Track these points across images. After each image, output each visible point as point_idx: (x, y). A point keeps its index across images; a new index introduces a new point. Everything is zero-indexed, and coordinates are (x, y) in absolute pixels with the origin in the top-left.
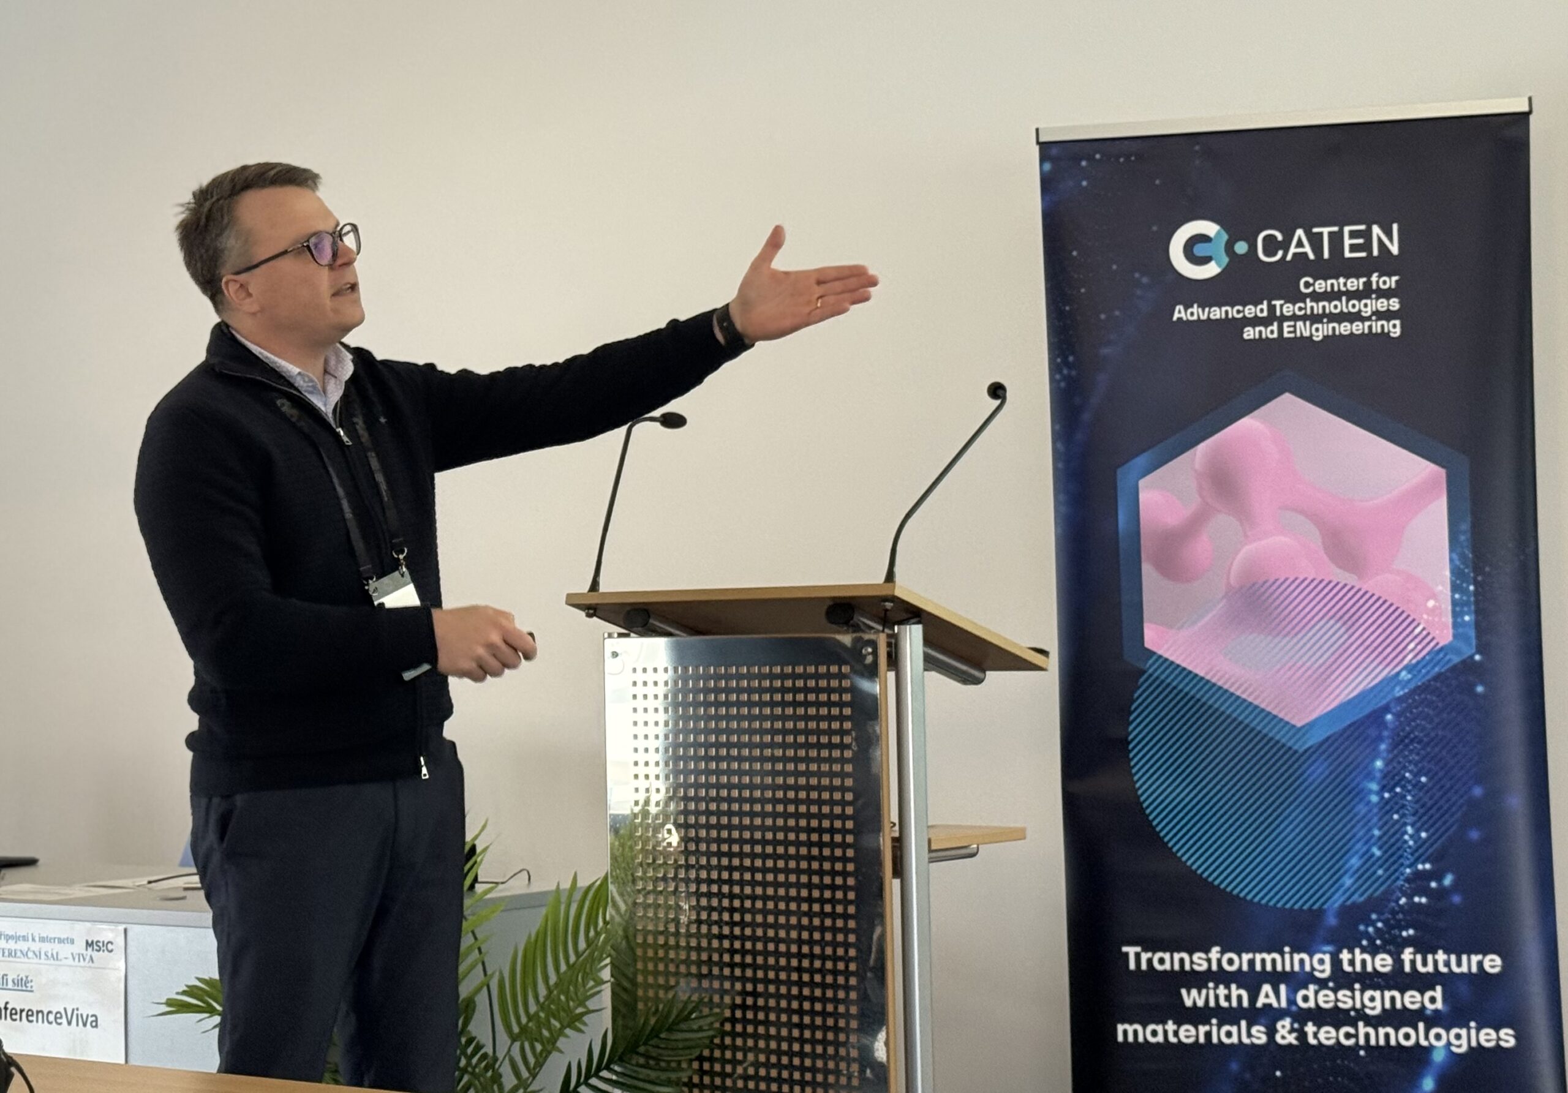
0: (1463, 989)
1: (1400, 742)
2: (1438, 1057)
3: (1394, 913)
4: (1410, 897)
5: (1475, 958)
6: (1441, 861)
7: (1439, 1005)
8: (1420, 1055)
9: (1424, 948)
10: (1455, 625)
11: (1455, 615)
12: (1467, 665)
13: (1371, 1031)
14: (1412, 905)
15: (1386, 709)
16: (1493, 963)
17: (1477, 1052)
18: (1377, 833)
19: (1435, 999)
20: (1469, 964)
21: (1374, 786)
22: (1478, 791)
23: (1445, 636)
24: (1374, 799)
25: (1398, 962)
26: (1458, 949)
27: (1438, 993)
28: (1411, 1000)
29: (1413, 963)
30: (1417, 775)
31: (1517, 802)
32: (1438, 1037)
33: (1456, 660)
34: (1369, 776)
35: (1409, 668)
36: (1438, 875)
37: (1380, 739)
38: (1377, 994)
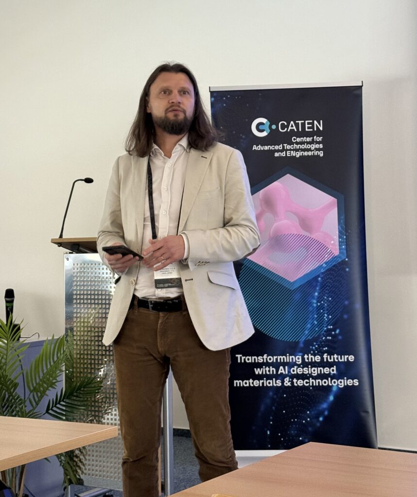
0: (342, 367)
1: (323, 287)
2: (335, 389)
3: (321, 342)
4: (326, 337)
5: (346, 357)
6: (336, 325)
7: (335, 372)
8: (329, 388)
9: (330, 354)
10: (340, 249)
11: (340, 246)
12: (343, 263)
13: (314, 381)
14: (327, 340)
15: (318, 276)
16: (351, 358)
17: (347, 387)
18: (316, 316)
19: (334, 370)
20: (344, 358)
21: (315, 301)
22: (346, 303)
23: (336, 252)
24: (315, 305)
25: (322, 358)
26: (341, 354)
27: (335, 368)
28: (326, 370)
29: (327, 358)
30: (328, 297)
31: (358, 306)
32: (335, 382)
33: (340, 260)
34: (313, 298)
35: (326, 263)
36: (334, 330)
37: (316, 286)
38: (316, 369)
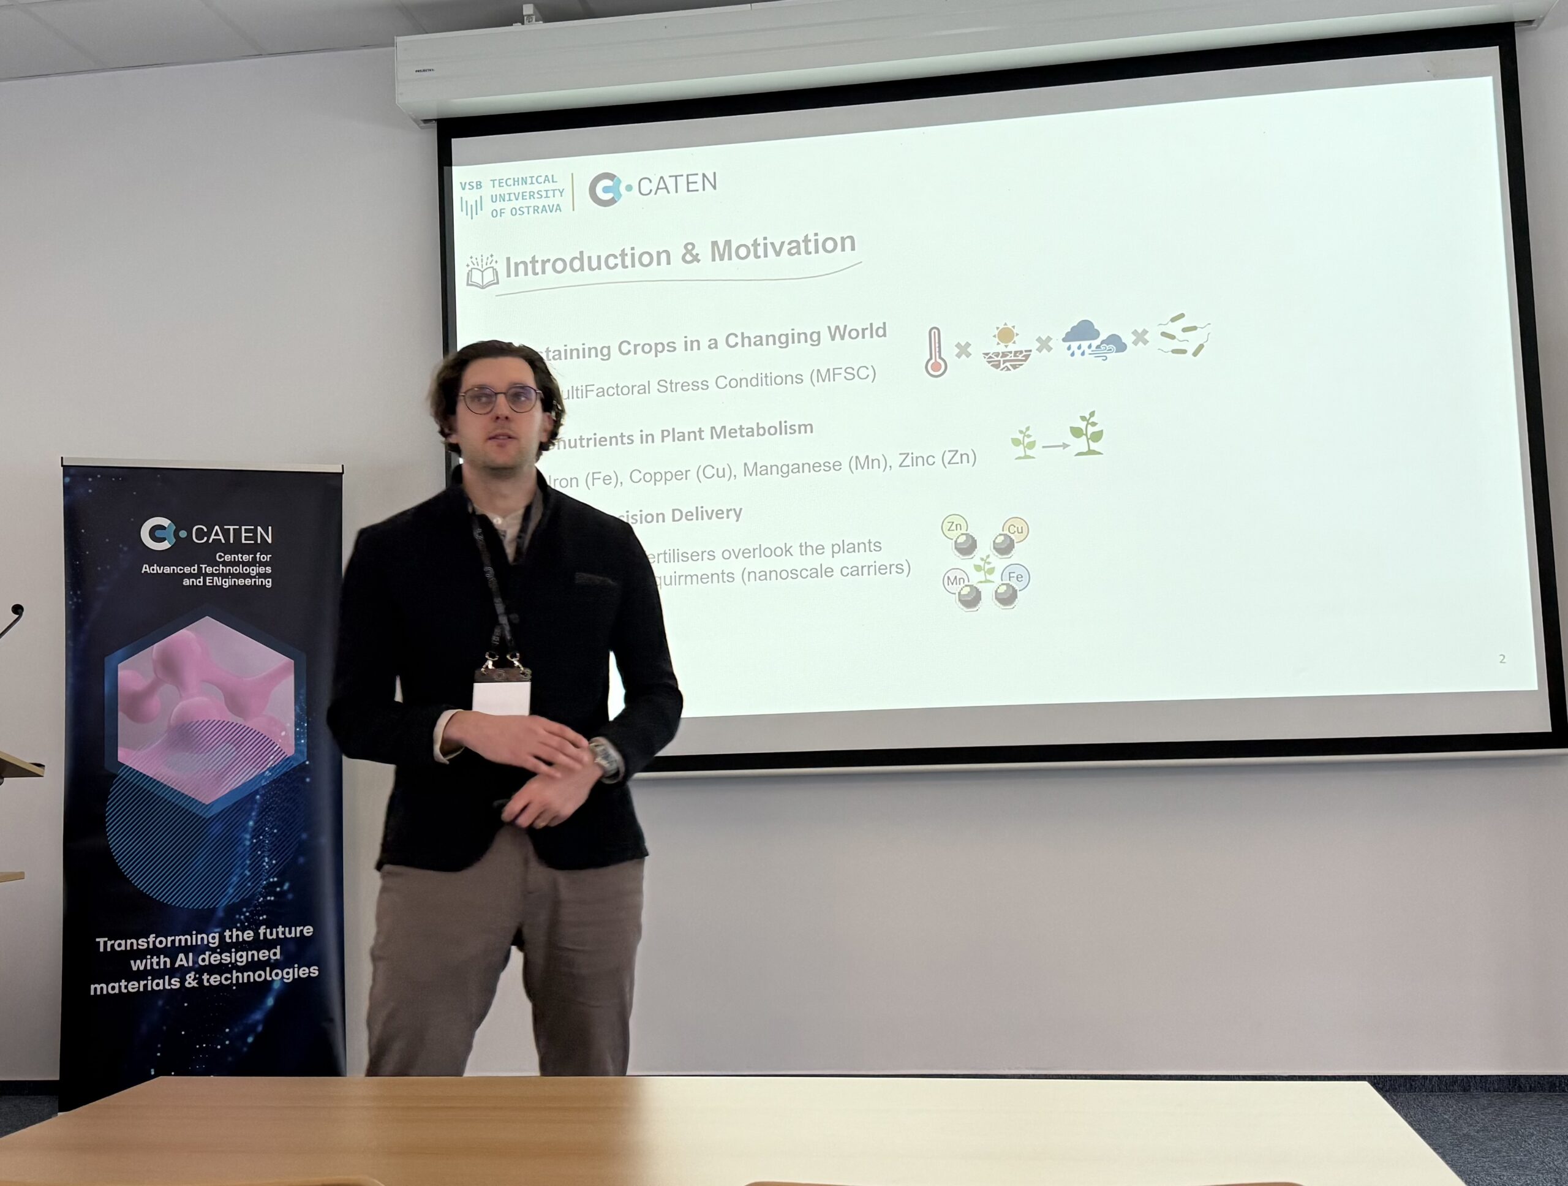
0: (292, 947)
1: (264, 811)
2: (277, 986)
3: (255, 906)
4: (265, 897)
5: (299, 929)
6: (282, 876)
7: (278, 957)
8: (267, 985)
9: (271, 925)
10: (296, 745)
11: (296, 739)
12: (302, 767)
13: (240, 975)
14: (266, 902)
15: (256, 792)
16: (308, 931)
17: (298, 981)
18: (248, 862)
19: (276, 954)
21: (248, 836)
22: (304, 836)
23: (290, 751)
24: (248, 843)
25: (257, 934)
26: (289, 925)
27: (278, 950)
28: (263, 955)
29: (265, 934)
30: (272, 828)
31: (325, 841)
32: (277, 975)
33: (296, 764)
34: (245, 830)
35: (271, 769)
36: (280, 884)
37: (252, 809)
38: (244, 954)
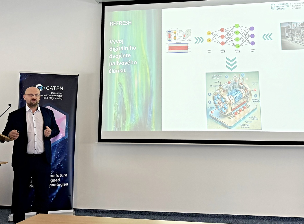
0: (62, 179)
1: (58, 148)
2: (59, 187)
4: (57, 168)
6: (61, 163)
7: (59, 181)
9: (58, 174)
10: (66, 134)
12: (67, 139)
14: (58, 169)
15: (57, 144)
16: (66, 175)
17: (63, 186)
18: (54, 160)
22: (66, 154)
23: (64, 135)
25: (55, 176)
28: (56, 180)
29: (57, 176)
30: (59, 152)
31: (71, 155)
32: (59, 185)
33: (65, 138)
34: (54, 153)
35: (60, 139)
36: (61, 165)
37: (55, 148)
